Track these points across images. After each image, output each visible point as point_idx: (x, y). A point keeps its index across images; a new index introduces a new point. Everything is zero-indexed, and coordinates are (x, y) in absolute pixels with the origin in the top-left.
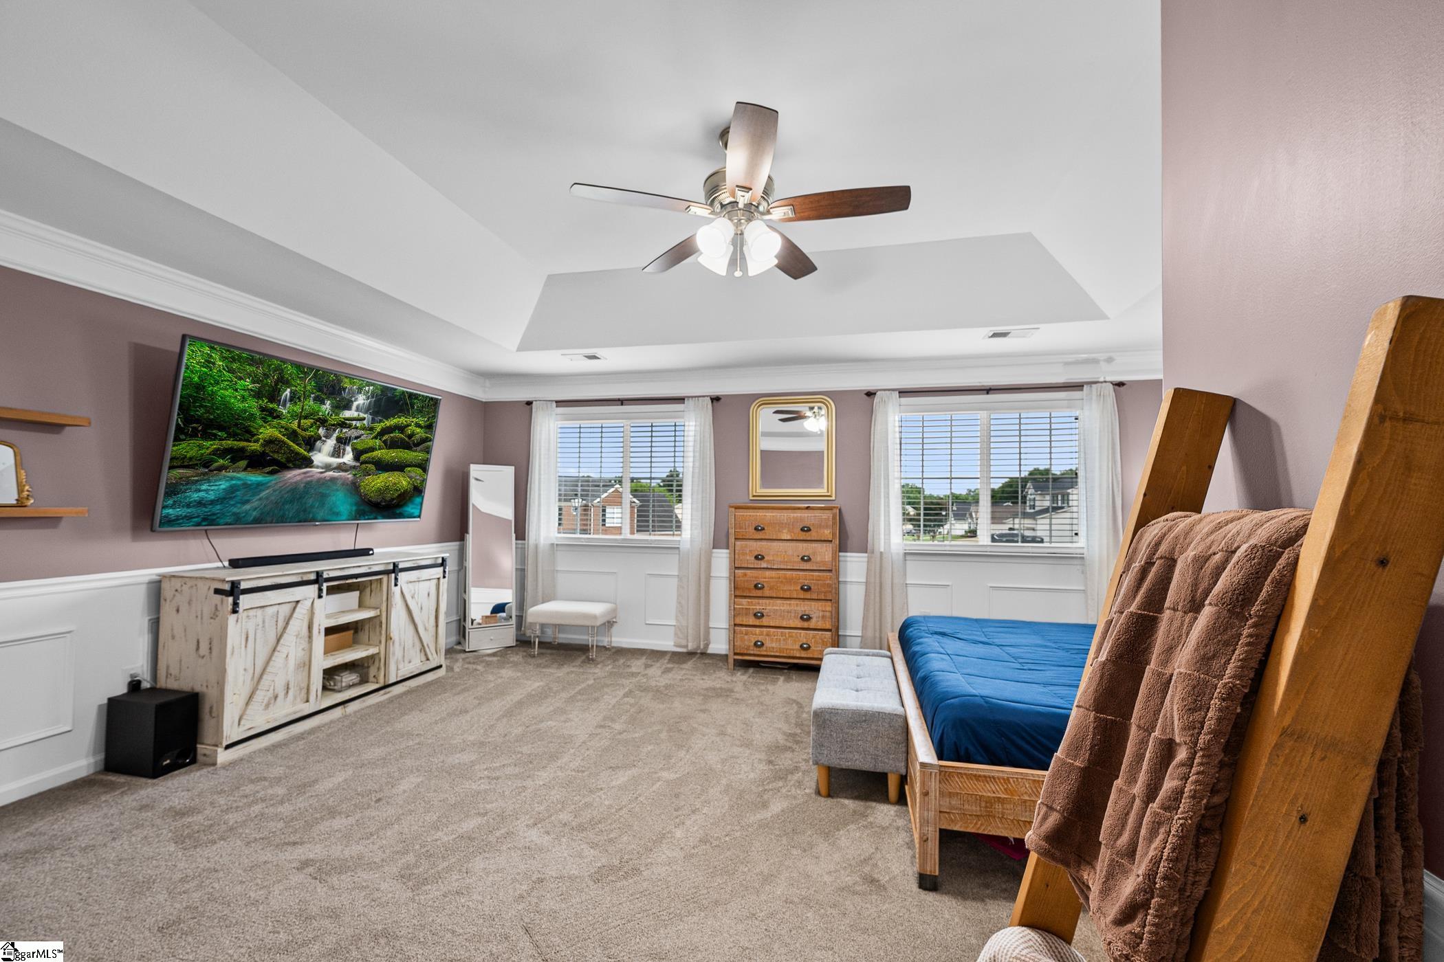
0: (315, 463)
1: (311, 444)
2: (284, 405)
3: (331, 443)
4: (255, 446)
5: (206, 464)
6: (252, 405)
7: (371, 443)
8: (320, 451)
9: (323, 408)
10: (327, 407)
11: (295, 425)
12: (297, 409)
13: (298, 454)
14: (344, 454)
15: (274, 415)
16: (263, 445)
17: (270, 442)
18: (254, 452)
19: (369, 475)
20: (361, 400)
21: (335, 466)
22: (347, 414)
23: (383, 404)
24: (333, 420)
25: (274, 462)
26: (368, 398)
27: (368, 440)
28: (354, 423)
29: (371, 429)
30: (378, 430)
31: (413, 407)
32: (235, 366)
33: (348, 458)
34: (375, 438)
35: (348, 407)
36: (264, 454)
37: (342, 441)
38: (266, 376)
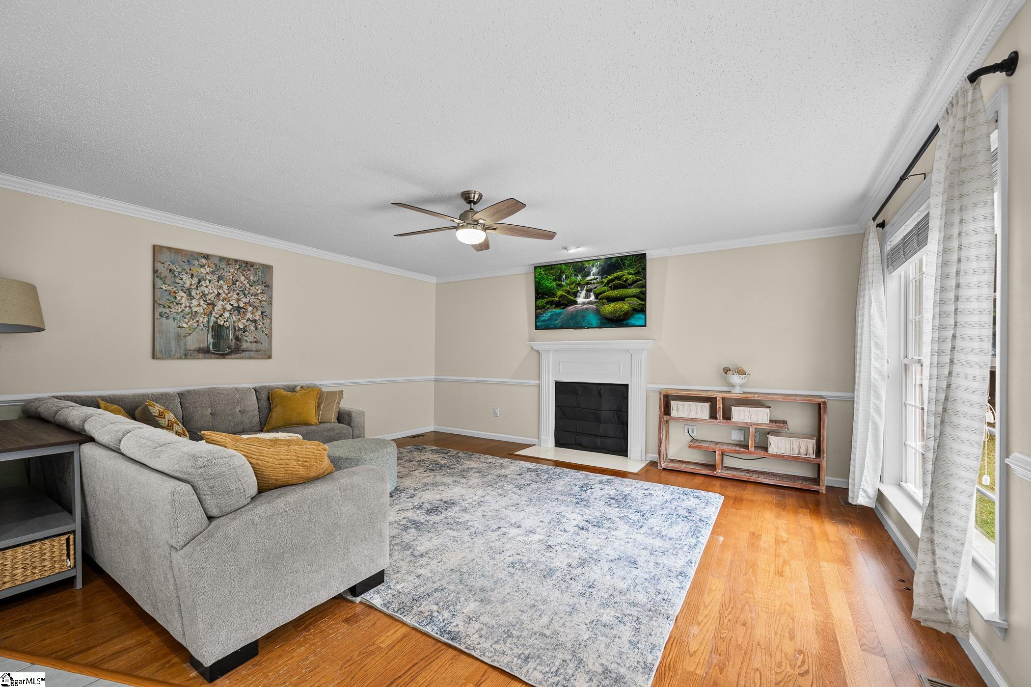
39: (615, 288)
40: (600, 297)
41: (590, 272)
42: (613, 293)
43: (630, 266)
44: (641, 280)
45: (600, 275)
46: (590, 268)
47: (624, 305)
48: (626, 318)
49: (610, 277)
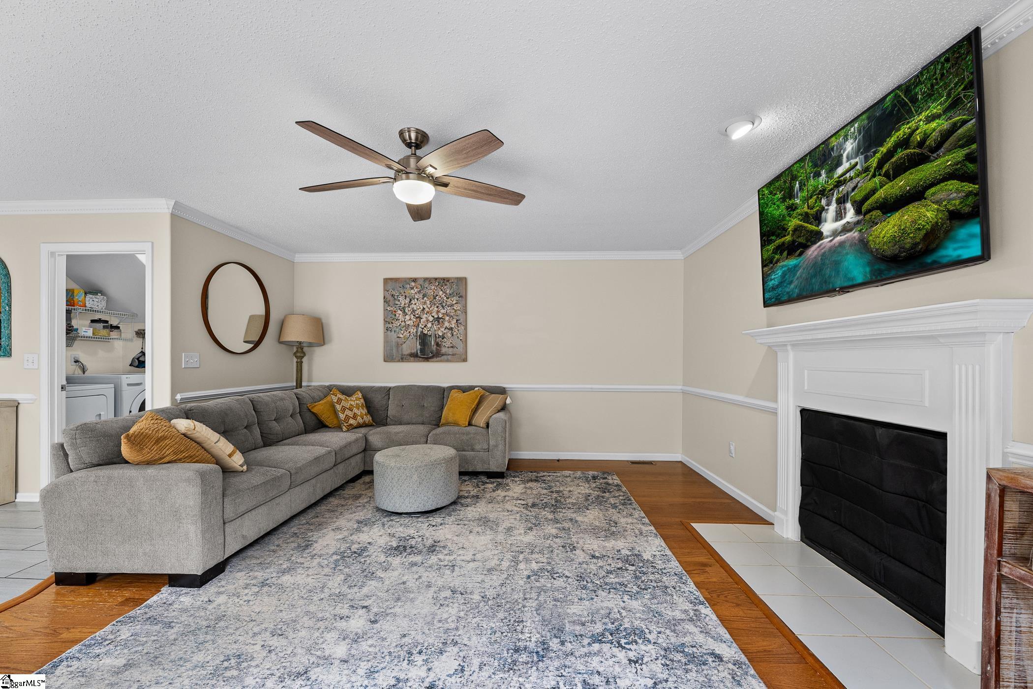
39: (900, 170)
40: (864, 209)
41: (842, 155)
42: (892, 187)
43: (930, 96)
44: (964, 122)
45: (862, 154)
46: (841, 147)
47: (923, 210)
48: (934, 245)
49: (883, 149)
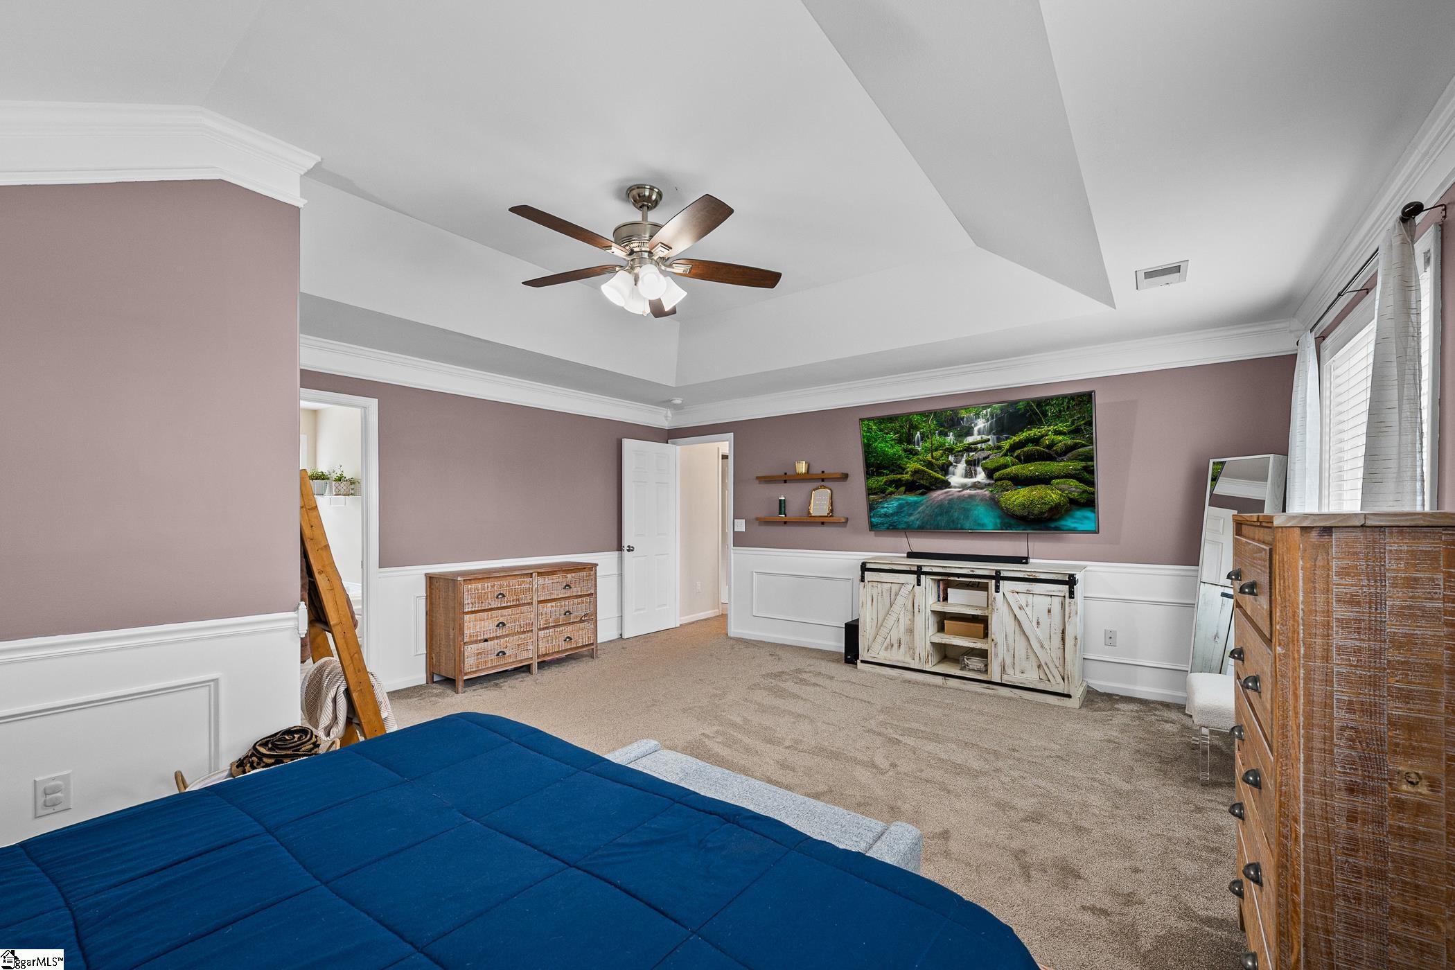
0: (952, 484)
1: (945, 469)
2: (918, 445)
3: (962, 467)
4: (907, 477)
5: (883, 491)
6: (898, 449)
7: (1002, 461)
8: (954, 474)
9: (948, 439)
10: (951, 438)
11: (929, 457)
12: (928, 444)
13: (937, 479)
14: (976, 474)
15: (912, 453)
16: (911, 475)
17: (916, 472)
18: (907, 480)
19: (1008, 490)
20: (981, 424)
21: (970, 485)
22: (970, 439)
23: (1005, 421)
24: (959, 447)
25: (922, 486)
26: (988, 420)
27: (997, 459)
28: (979, 446)
29: (999, 448)
30: (1007, 446)
31: (1045, 415)
32: (882, 426)
33: (981, 477)
34: (1006, 455)
35: (969, 432)
36: (913, 482)
37: (972, 464)
38: (902, 427)
